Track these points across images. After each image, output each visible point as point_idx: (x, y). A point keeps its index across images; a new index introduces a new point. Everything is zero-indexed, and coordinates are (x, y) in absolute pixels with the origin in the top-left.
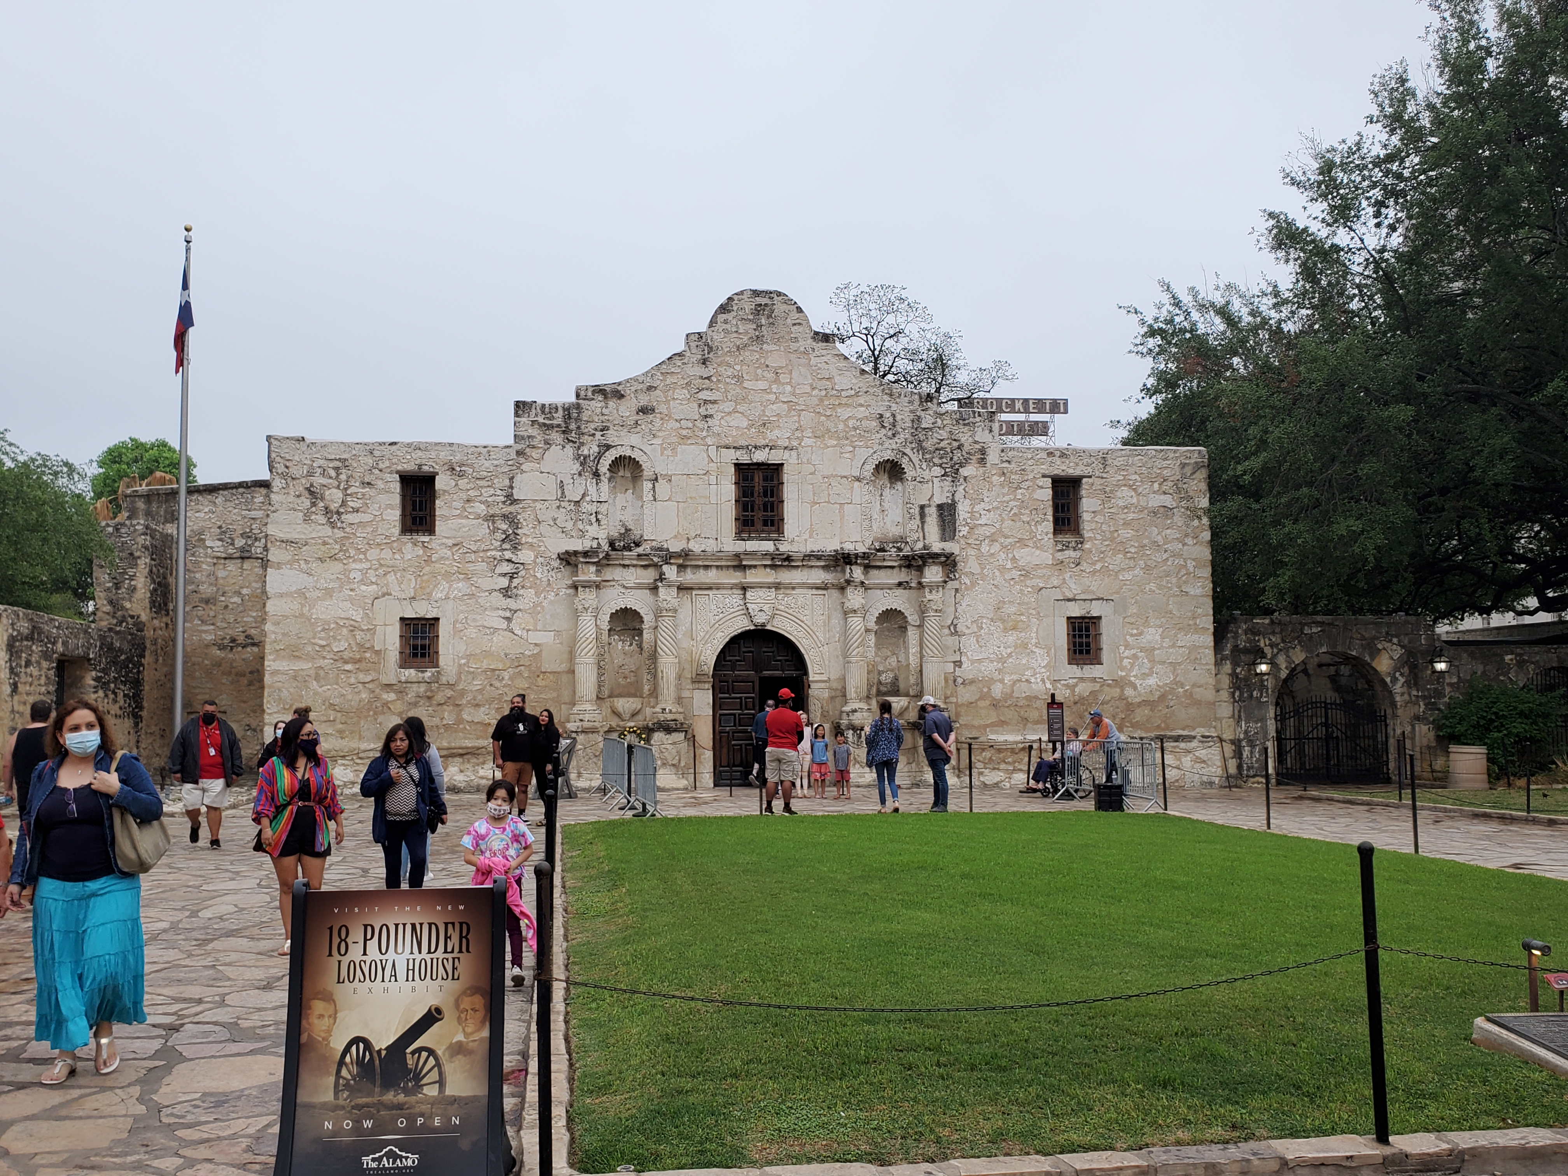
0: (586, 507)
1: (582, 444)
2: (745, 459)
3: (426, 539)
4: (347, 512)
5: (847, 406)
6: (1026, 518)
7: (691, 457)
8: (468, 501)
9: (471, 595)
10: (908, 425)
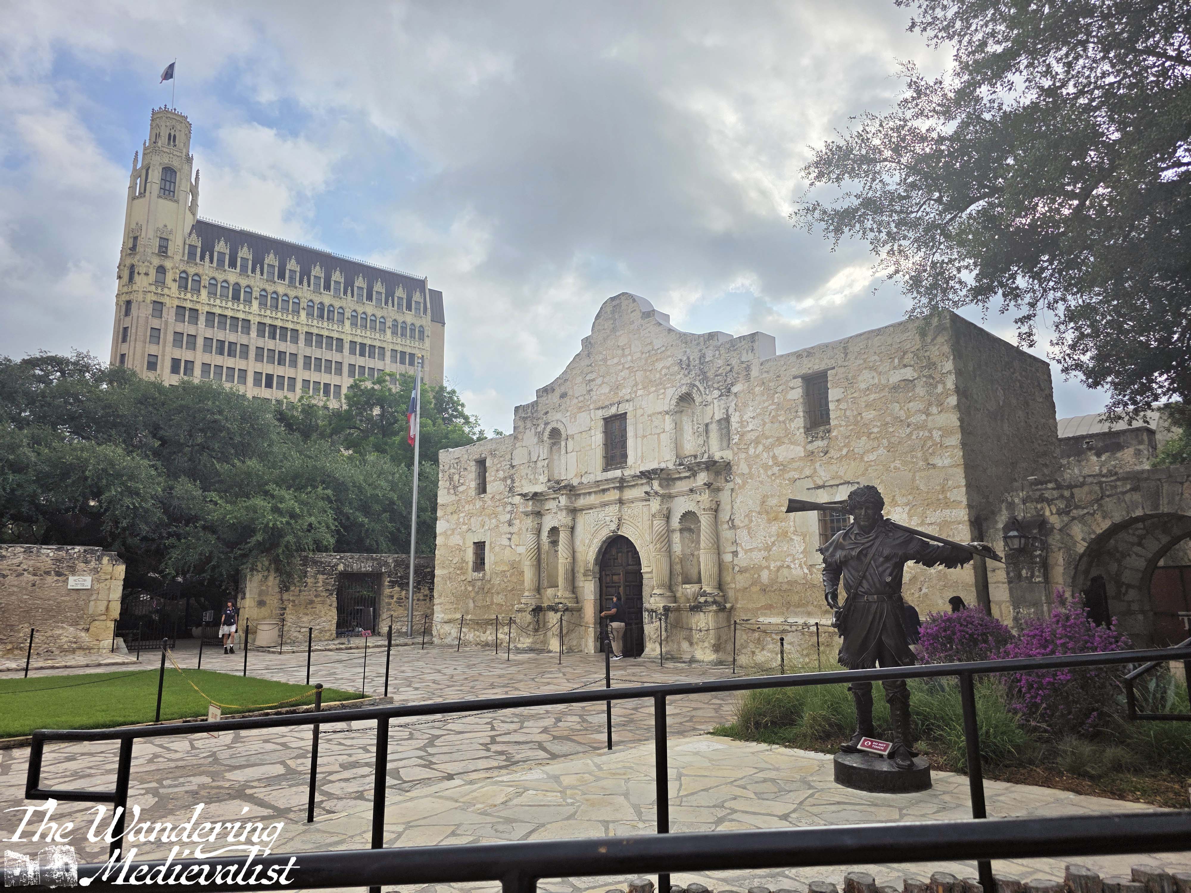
1: (538, 425)
2: (607, 414)
3: (482, 496)
4: (459, 486)
5: (661, 359)
6: (781, 419)
7: (584, 419)
8: (497, 471)
9: (497, 526)
10: (697, 362)
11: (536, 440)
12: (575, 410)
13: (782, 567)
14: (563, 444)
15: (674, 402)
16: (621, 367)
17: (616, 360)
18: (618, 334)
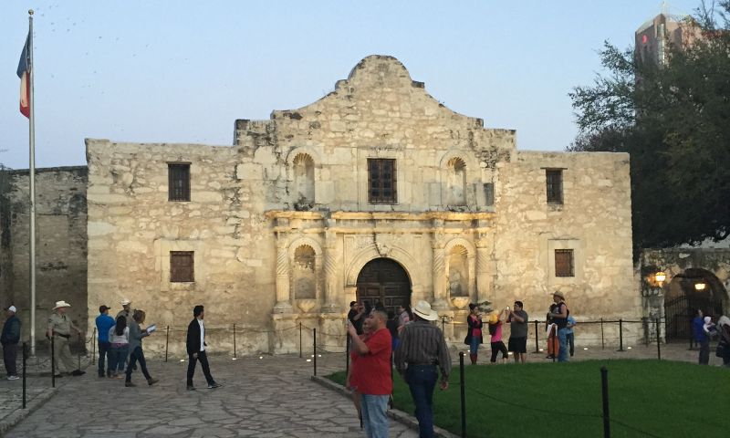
0: (281, 184)
1: (277, 146)
2: (373, 155)
3: (185, 203)
4: (137, 187)
5: (431, 125)
6: (532, 193)
7: (342, 155)
8: (210, 180)
9: (214, 238)
10: (467, 136)
11: (275, 160)
12: (332, 144)
13: (529, 286)
14: (316, 170)
15: (445, 161)
16: (389, 119)
17: (382, 112)
18: (385, 89)
